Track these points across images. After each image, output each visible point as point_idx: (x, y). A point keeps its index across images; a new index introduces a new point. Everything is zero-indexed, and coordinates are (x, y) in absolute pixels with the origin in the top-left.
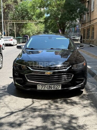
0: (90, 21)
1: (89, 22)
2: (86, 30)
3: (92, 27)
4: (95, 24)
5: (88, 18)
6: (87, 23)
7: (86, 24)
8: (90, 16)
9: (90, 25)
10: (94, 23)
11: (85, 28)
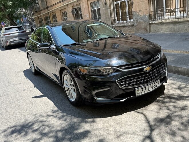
0: (48, 7)
1: (46, 9)
2: (43, 19)
3: (52, 14)
4: (56, 11)
5: (42, 4)
6: (43, 10)
7: (42, 12)
8: (46, 2)
9: (49, 13)
10: (54, 9)
11: (41, 16)
